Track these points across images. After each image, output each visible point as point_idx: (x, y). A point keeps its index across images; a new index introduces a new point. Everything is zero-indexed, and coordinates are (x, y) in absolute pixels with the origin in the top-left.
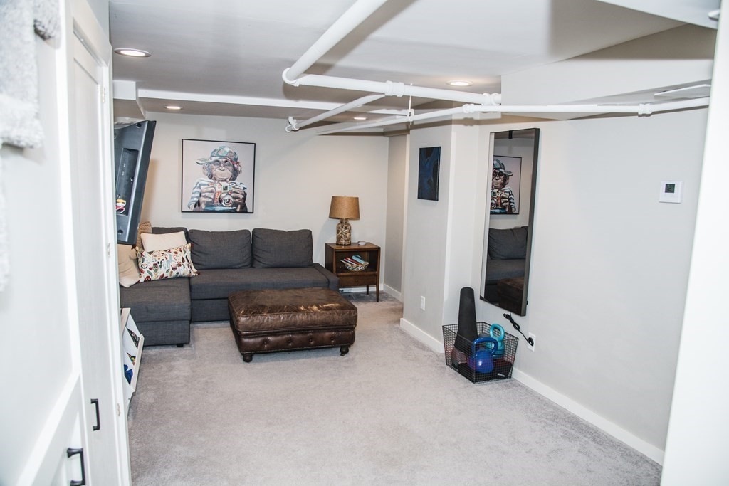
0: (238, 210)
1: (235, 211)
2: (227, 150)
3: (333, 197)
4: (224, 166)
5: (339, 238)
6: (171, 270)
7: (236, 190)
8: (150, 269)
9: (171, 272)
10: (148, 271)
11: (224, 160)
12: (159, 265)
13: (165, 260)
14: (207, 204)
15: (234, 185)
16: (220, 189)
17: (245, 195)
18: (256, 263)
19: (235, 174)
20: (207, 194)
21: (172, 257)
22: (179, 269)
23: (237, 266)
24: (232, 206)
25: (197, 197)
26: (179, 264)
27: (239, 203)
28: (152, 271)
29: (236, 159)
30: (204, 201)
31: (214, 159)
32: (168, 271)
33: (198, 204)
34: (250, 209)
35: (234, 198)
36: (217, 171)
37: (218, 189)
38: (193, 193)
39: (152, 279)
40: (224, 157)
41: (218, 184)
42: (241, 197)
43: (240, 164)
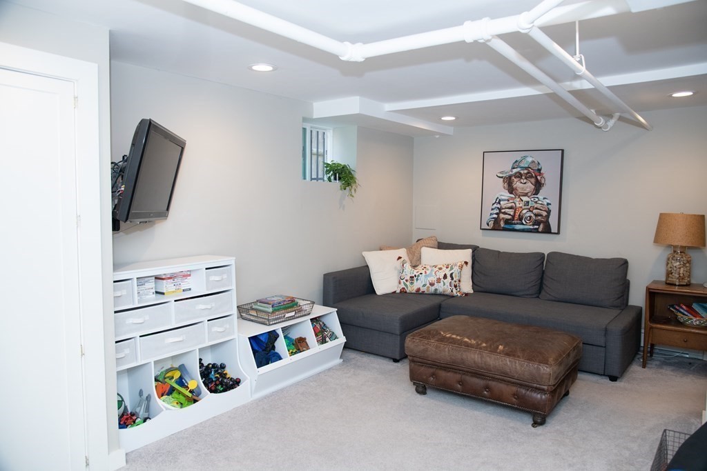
0: (540, 230)
1: (536, 231)
2: (530, 160)
3: (661, 214)
4: (526, 178)
5: (669, 273)
6: (428, 285)
7: (539, 206)
8: (407, 281)
9: (428, 287)
10: (404, 283)
11: (526, 171)
12: (415, 278)
13: (424, 274)
14: (507, 222)
15: (537, 200)
16: (521, 205)
17: (549, 212)
18: (543, 293)
19: (538, 186)
20: (507, 210)
21: (434, 273)
22: (436, 286)
23: (517, 294)
24: (533, 225)
25: (497, 214)
26: (439, 280)
27: (542, 222)
28: (408, 283)
29: (539, 170)
30: (503, 218)
31: (515, 171)
32: (424, 285)
33: (497, 221)
34: (554, 229)
35: (536, 215)
36: (517, 184)
37: (518, 205)
38: (492, 209)
39: (408, 291)
40: (526, 168)
41: (519, 199)
42: (544, 214)
43: (544, 175)
